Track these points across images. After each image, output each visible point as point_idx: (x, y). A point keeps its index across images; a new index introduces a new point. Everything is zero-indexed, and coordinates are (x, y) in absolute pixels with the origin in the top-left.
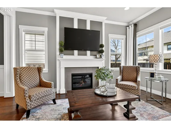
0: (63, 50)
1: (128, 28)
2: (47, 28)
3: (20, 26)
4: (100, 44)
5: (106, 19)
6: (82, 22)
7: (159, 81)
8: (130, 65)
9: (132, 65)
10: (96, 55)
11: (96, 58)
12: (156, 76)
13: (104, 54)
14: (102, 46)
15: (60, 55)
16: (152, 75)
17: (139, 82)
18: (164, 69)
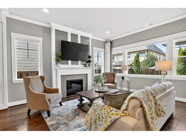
0: (60, 60)
1: (106, 43)
2: (42, 39)
3: (11, 33)
4: (89, 55)
5: (92, 36)
6: (74, 36)
7: (126, 82)
8: (108, 72)
9: (109, 72)
10: (86, 64)
11: (86, 67)
12: (125, 79)
13: (91, 63)
14: (90, 57)
15: (56, 64)
16: (123, 78)
17: (116, 83)
18: (129, 74)
